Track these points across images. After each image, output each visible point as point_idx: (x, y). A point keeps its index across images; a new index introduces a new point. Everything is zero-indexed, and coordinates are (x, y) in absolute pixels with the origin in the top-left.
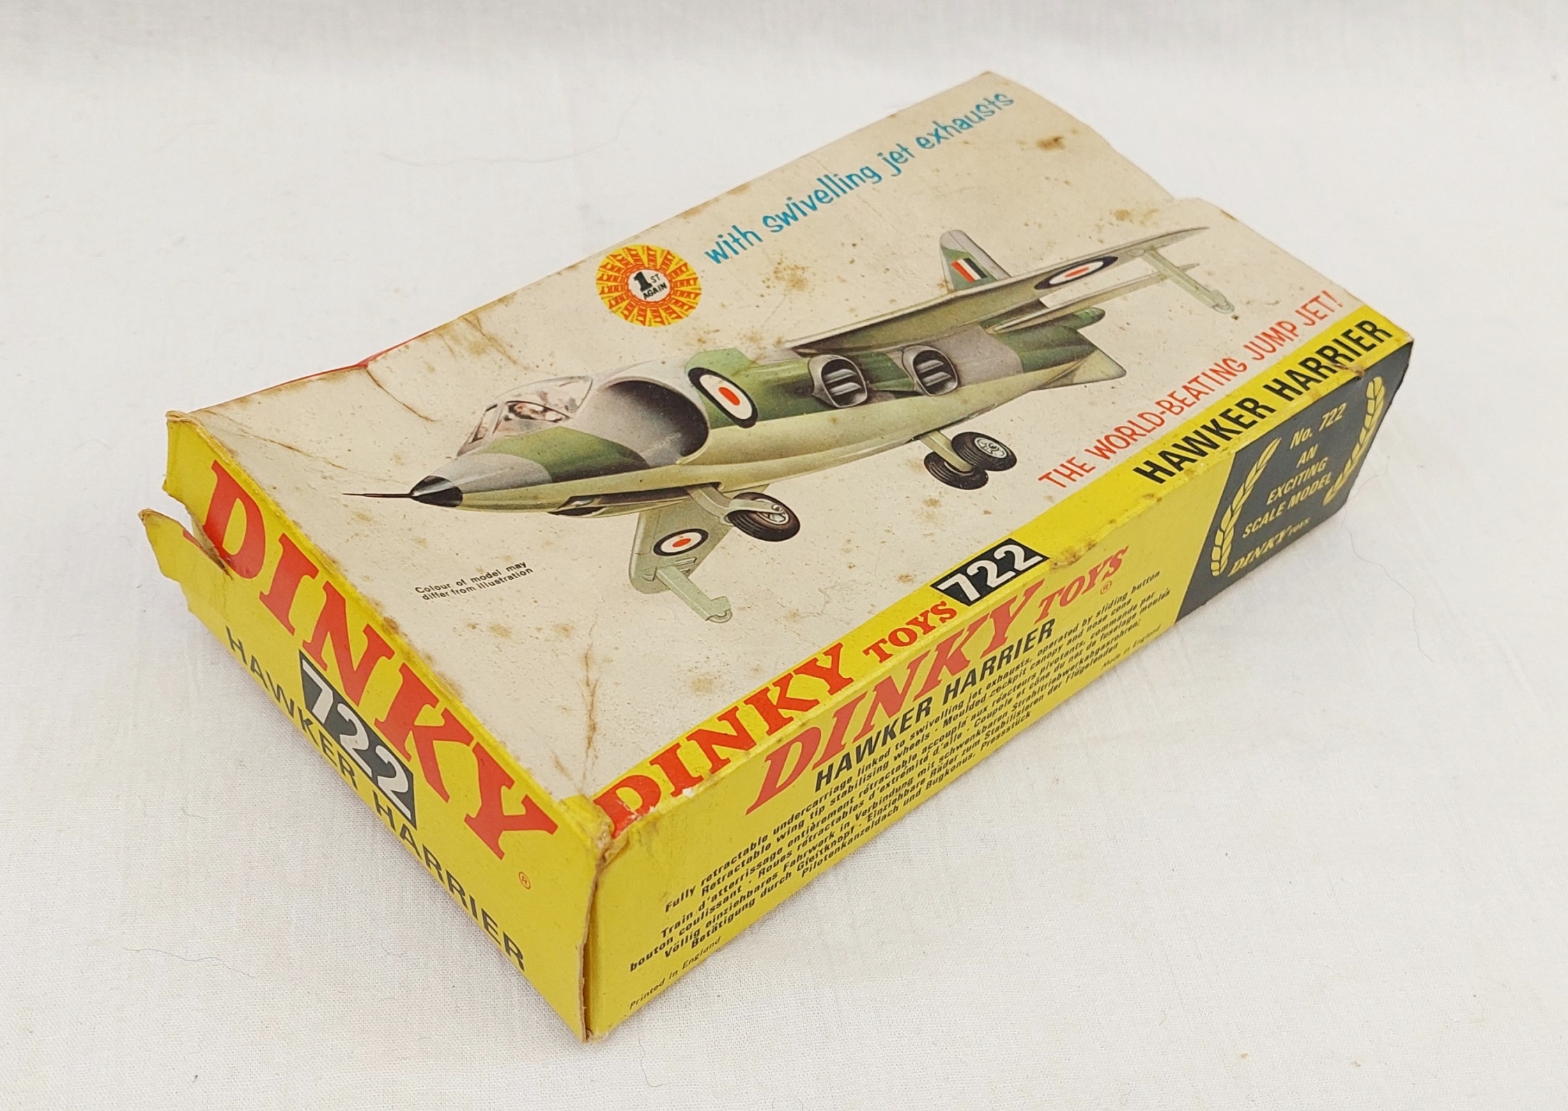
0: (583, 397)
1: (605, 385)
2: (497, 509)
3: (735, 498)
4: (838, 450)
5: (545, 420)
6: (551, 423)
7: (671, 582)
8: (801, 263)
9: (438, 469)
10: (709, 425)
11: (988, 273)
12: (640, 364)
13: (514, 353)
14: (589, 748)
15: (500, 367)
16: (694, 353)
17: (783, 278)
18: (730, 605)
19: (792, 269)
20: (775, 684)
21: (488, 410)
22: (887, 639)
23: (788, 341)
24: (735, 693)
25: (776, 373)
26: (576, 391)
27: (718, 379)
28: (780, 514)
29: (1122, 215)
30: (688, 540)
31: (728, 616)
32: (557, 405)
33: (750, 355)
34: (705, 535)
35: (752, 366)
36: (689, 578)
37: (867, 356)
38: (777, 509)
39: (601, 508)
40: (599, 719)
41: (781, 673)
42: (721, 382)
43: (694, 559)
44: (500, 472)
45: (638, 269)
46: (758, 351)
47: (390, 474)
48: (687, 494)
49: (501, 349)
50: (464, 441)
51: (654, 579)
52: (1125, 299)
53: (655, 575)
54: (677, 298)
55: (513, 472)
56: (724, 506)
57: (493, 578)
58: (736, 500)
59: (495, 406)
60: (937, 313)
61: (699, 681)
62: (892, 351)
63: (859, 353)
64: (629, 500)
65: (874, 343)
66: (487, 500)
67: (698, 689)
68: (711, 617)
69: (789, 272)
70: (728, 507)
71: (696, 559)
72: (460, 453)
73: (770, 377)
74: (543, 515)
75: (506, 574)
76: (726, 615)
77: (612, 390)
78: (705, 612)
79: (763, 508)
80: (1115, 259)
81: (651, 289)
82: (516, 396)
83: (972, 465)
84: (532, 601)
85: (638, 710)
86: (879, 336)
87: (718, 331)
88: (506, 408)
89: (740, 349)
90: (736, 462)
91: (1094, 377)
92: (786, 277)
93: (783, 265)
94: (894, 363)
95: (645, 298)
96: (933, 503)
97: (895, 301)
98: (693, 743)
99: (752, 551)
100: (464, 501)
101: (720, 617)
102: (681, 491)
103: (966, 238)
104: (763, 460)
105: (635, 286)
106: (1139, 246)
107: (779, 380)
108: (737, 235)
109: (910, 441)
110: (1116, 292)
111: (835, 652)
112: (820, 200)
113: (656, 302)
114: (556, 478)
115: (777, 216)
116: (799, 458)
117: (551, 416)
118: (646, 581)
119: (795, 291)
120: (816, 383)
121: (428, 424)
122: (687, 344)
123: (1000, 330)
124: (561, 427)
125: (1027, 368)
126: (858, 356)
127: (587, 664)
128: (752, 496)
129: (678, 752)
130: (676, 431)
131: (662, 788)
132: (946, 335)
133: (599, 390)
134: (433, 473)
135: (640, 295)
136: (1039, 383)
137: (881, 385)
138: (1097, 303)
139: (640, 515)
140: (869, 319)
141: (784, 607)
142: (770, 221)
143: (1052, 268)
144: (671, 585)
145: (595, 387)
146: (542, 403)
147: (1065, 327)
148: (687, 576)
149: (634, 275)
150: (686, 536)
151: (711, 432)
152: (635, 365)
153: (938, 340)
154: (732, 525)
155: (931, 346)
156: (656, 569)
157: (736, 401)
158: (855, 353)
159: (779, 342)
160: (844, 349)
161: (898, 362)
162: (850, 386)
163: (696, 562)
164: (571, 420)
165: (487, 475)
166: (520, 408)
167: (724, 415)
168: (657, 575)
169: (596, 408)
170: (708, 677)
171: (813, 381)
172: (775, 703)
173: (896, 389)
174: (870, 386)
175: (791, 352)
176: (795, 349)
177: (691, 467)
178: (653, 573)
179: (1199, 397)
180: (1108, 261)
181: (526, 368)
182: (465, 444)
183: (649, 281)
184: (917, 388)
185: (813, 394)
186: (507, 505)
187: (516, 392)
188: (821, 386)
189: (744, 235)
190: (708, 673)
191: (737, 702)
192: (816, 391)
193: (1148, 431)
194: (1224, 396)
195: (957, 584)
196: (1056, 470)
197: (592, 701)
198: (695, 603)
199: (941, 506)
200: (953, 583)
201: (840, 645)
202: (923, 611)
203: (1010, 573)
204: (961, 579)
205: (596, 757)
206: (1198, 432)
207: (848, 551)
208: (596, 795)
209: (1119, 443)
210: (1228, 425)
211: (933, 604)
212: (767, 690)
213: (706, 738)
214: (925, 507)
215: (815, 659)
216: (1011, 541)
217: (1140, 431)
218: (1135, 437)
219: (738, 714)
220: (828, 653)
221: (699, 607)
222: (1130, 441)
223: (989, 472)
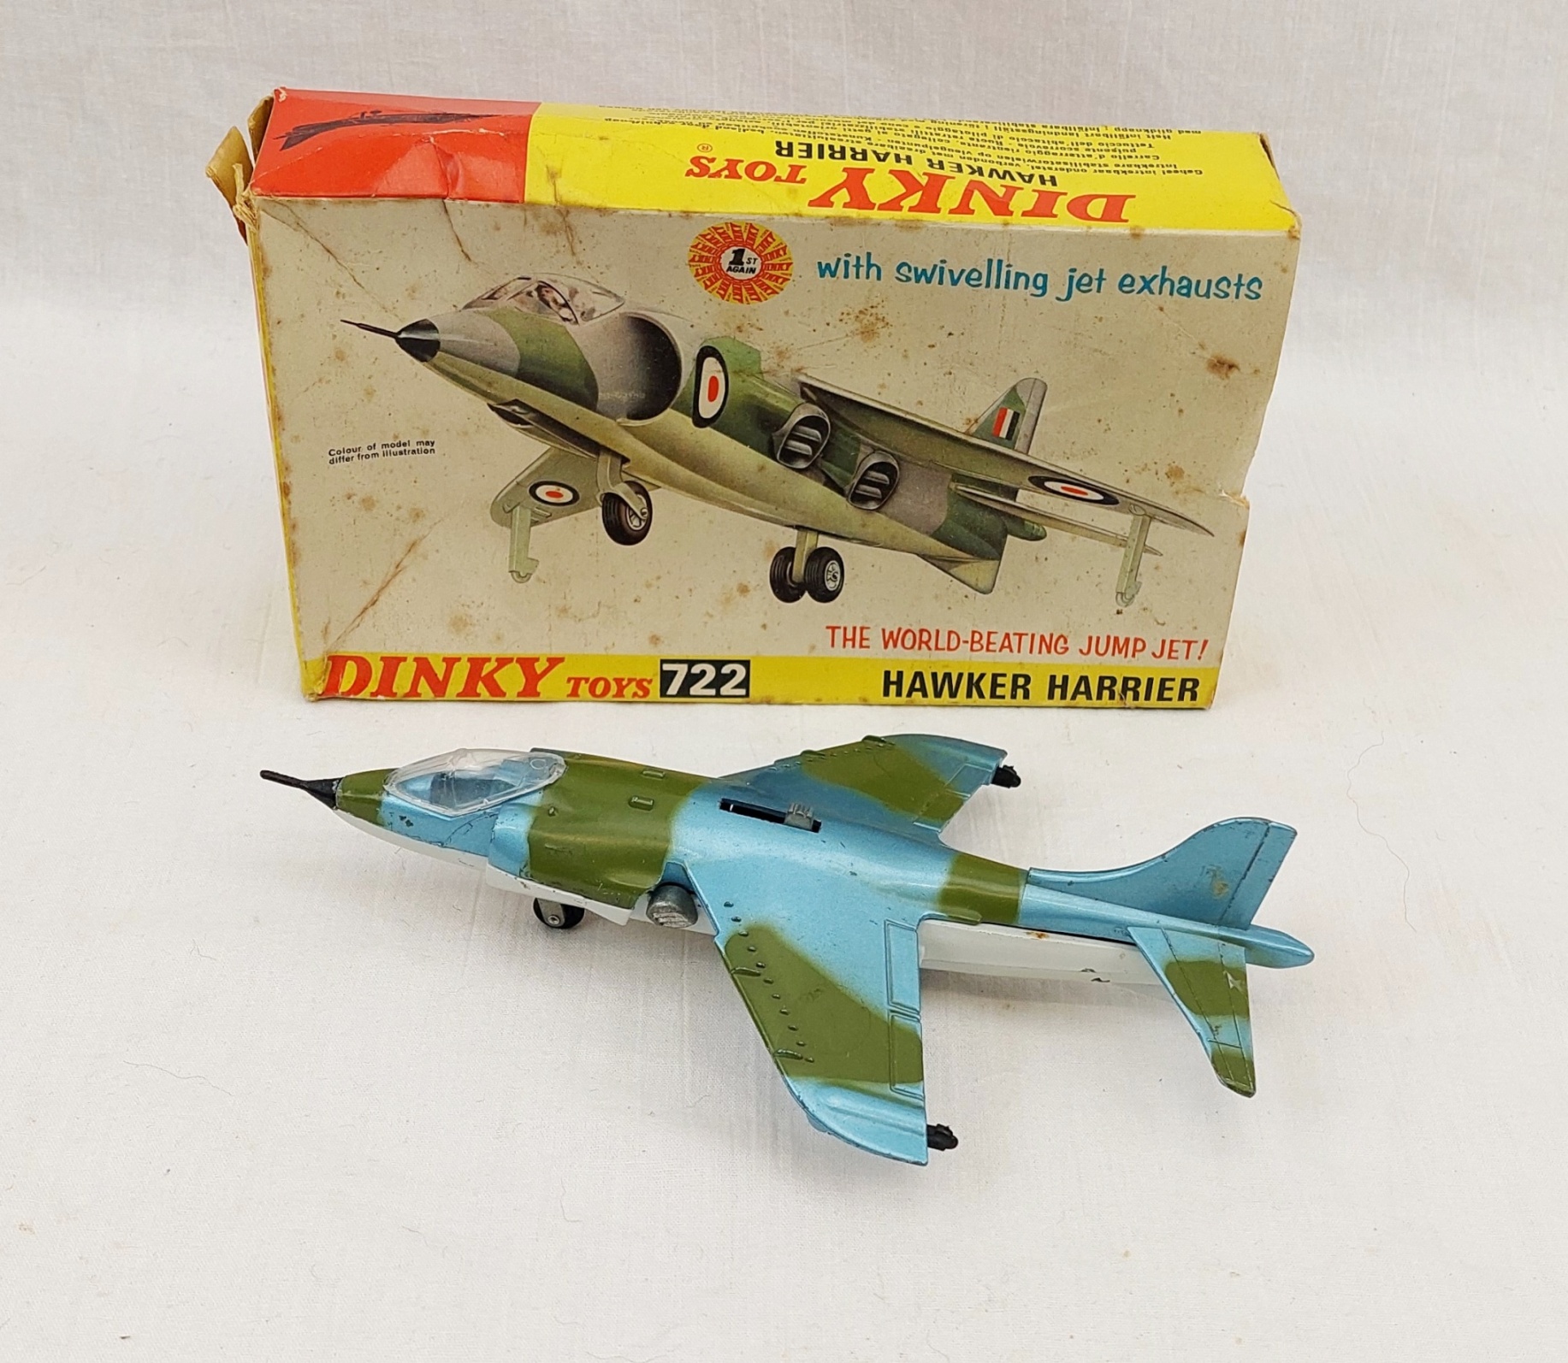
0: (604, 312)
1: (629, 313)
2: (453, 380)
3: (626, 482)
4: (736, 494)
5: (557, 313)
6: (560, 318)
7: (517, 523)
8: (889, 319)
9: (438, 316)
10: (673, 403)
11: (1016, 438)
12: (674, 316)
13: (578, 248)
14: (359, 616)
15: (558, 252)
16: (724, 334)
17: (861, 322)
18: (534, 571)
19: (877, 319)
20: (496, 660)
21: (520, 278)
23: (806, 374)
24: (466, 648)
25: (767, 394)
26: (603, 304)
27: (720, 368)
28: (640, 520)
29: (1175, 473)
30: (560, 495)
31: (525, 579)
32: (577, 306)
33: (764, 366)
34: (576, 497)
35: (757, 375)
36: (532, 528)
37: (846, 435)
38: (643, 514)
39: (528, 424)
40: (383, 599)
41: (508, 654)
42: (720, 371)
43: (548, 514)
44: (484, 342)
45: (744, 246)
46: (775, 366)
47: (396, 305)
48: (598, 454)
49: (570, 238)
50: (480, 295)
51: (509, 512)
52: (1073, 539)
53: (512, 509)
54: (754, 286)
55: (494, 348)
56: (612, 484)
57: (399, 448)
58: (625, 485)
59: (528, 279)
60: (937, 440)
61: (461, 619)
62: (868, 445)
63: (843, 426)
64: (554, 430)
65: (864, 427)
66: (453, 366)
67: (453, 624)
68: (514, 571)
69: (872, 319)
70: (613, 486)
71: (550, 516)
72: (468, 306)
73: (759, 395)
74: (481, 405)
75: (414, 446)
76: (525, 576)
77: (632, 322)
78: (515, 565)
79: (635, 505)
80: (1116, 502)
81: (740, 267)
82: (552, 281)
83: (804, 579)
84: (413, 479)
85: (409, 611)
86: (875, 425)
87: (761, 329)
88: (536, 285)
89: (762, 354)
90: (658, 451)
91: (966, 579)
92: (865, 321)
93: (874, 311)
94: (856, 455)
95: (728, 270)
96: (744, 590)
97: (922, 404)
98: (414, 665)
99: (590, 536)
100: (435, 360)
101: (520, 575)
102: (596, 448)
103: (1042, 394)
104: (678, 463)
105: (728, 256)
106: (1145, 507)
107: (764, 402)
108: (863, 262)
109: (791, 526)
110: (1076, 529)
111: (554, 662)
112: (968, 279)
113: (733, 279)
114: (521, 375)
115: (916, 269)
116: (704, 480)
117: (565, 313)
118: (503, 511)
119: (858, 338)
120: (785, 426)
121: (464, 261)
122: (726, 324)
123: (961, 490)
124: (565, 328)
125: (938, 535)
126: (840, 428)
127: (410, 550)
128: (637, 489)
129: (402, 664)
130: (643, 392)
131: (370, 684)
132: (920, 463)
133: (620, 314)
134: (432, 318)
135: (725, 266)
136: (927, 552)
137: (827, 466)
138: (1050, 526)
139: (549, 449)
140: (885, 405)
141: (565, 598)
142: (904, 270)
143: (1064, 472)
144: (515, 525)
145: (621, 310)
146: (567, 298)
147: (1004, 525)
148: (531, 526)
149: (736, 248)
150: (563, 490)
151: (669, 410)
152: (668, 314)
153: (909, 462)
154: (601, 504)
155: (899, 464)
156: (519, 504)
157: (712, 397)
158: (840, 424)
159: (799, 370)
160: (839, 414)
161: (861, 457)
162: (806, 448)
163: (548, 518)
164: (577, 326)
165: (471, 341)
166: (547, 292)
167: (692, 403)
168: (514, 511)
169: (605, 328)
170: (468, 621)
171: (785, 423)
172: (483, 674)
173: (833, 477)
174: (819, 460)
175: (798, 386)
176: (804, 384)
177: (624, 433)
178: (512, 507)
179: (1004, 650)
180: (1109, 499)
181: (579, 263)
182: (479, 298)
183: (745, 260)
184: (847, 488)
185: (773, 434)
186: (465, 380)
187: (553, 277)
188: (786, 432)
189: (870, 266)
190: (471, 616)
191: (465, 654)
192: (778, 433)
193: (937, 648)
194: (1018, 661)
195: (675, 673)
196: (845, 629)
197: (389, 581)
198: (515, 553)
199: (745, 596)
200: (675, 669)
201: (561, 660)
202: (633, 677)
203: (713, 692)
204: (682, 670)
205: (358, 625)
206: (960, 675)
207: (649, 586)
208: (336, 652)
209: (909, 642)
210: (986, 685)
211: (644, 677)
212: (489, 660)
213: (423, 667)
214: (735, 589)
215: (537, 660)
216: (746, 664)
217: (932, 644)
218: (923, 646)
219: (457, 665)
220: (549, 660)
221: (515, 557)
222: (917, 646)
223: (807, 594)
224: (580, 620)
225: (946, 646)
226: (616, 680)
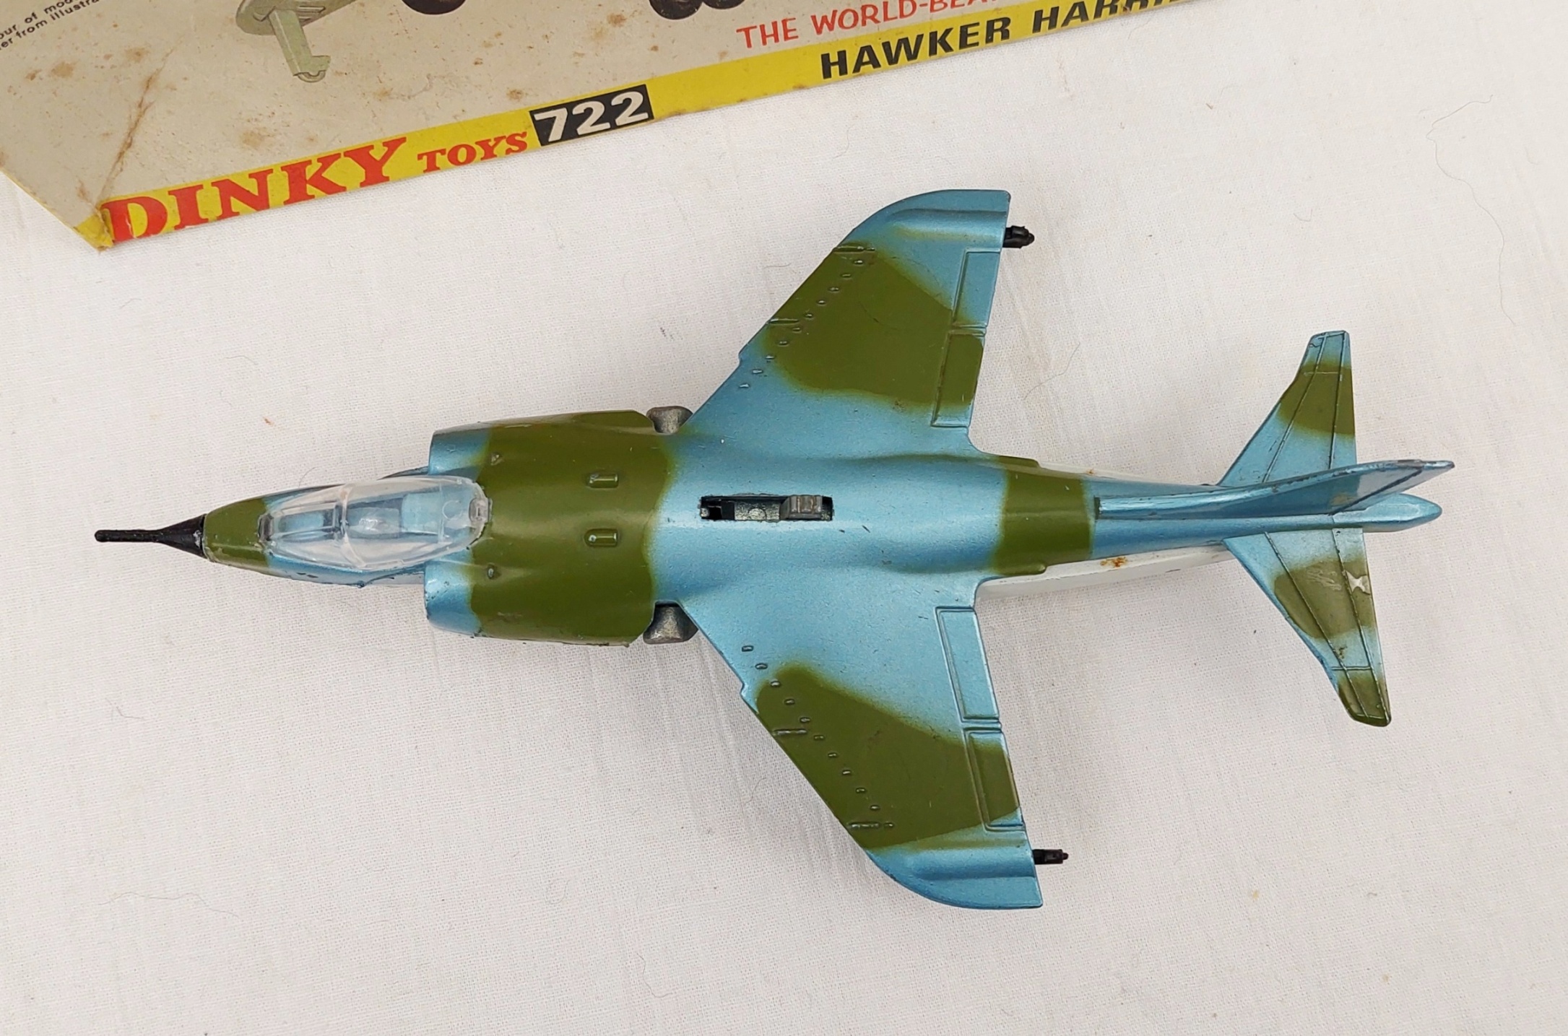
7: (281, 27)
14: (117, 162)
18: (327, 67)
20: (319, 160)
22: (447, 151)
24: (275, 158)
31: (319, 77)
36: (304, 27)
40: (138, 139)
41: (331, 150)
43: (320, 8)
51: (264, 19)
53: (268, 16)
61: (253, 134)
67: (245, 142)
68: (300, 73)
71: (324, 9)
76: (318, 75)
78: (298, 67)
84: (112, 24)
85: (180, 143)
96: (617, 20)
98: (216, 190)
99: (391, 17)
101: (310, 75)
111: (393, 145)
118: (255, 20)
127: (148, 87)
129: (199, 193)
131: (169, 220)
141: (381, 82)
144: (279, 29)
148: (302, 26)
156: (273, 10)
163: (323, 12)
168: (271, 17)
170: (263, 133)
172: (308, 178)
178: (266, 14)
190: (265, 128)
191: (275, 165)
193: (886, 18)
194: (994, 8)
195: (552, 120)
196: (762, 27)
197: (137, 121)
198: (293, 56)
199: (621, 26)
200: (552, 116)
201: (403, 140)
202: (501, 135)
203: (607, 125)
204: (561, 115)
205: (122, 170)
206: (920, 38)
207: (488, 45)
208: (107, 200)
209: (849, 20)
210: (953, 40)
211: (514, 132)
212: (309, 162)
213: (228, 189)
214: (605, 21)
215: (371, 147)
216: (642, 89)
217: (880, 16)
218: (868, 21)
219: (269, 177)
220: (385, 144)
221: (295, 61)
222: (860, 22)
223: (703, 4)
224: (409, 97)
225: (898, 14)
226: (480, 143)
